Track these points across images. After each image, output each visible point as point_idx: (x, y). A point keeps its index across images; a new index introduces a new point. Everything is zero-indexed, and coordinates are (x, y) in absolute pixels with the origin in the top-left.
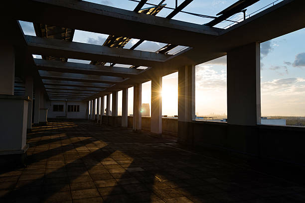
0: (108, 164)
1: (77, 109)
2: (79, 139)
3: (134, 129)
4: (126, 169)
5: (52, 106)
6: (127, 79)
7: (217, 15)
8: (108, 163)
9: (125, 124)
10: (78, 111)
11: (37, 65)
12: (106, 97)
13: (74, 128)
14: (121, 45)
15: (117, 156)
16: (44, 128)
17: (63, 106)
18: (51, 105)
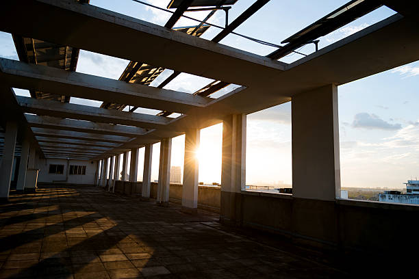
0: (111, 260)
1: (82, 171)
2: (76, 215)
3: (158, 200)
4: (141, 270)
5: (48, 166)
6: (152, 130)
7: (282, 43)
8: (111, 258)
9: (146, 193)
10: (84, 173)
11: (22, 105)
12: (122, 155)
13: (73, 197)
14: (145, 82)
15: (129, 245)
16: (29, 196)
17: (62, 167)
18: (46, 165)
